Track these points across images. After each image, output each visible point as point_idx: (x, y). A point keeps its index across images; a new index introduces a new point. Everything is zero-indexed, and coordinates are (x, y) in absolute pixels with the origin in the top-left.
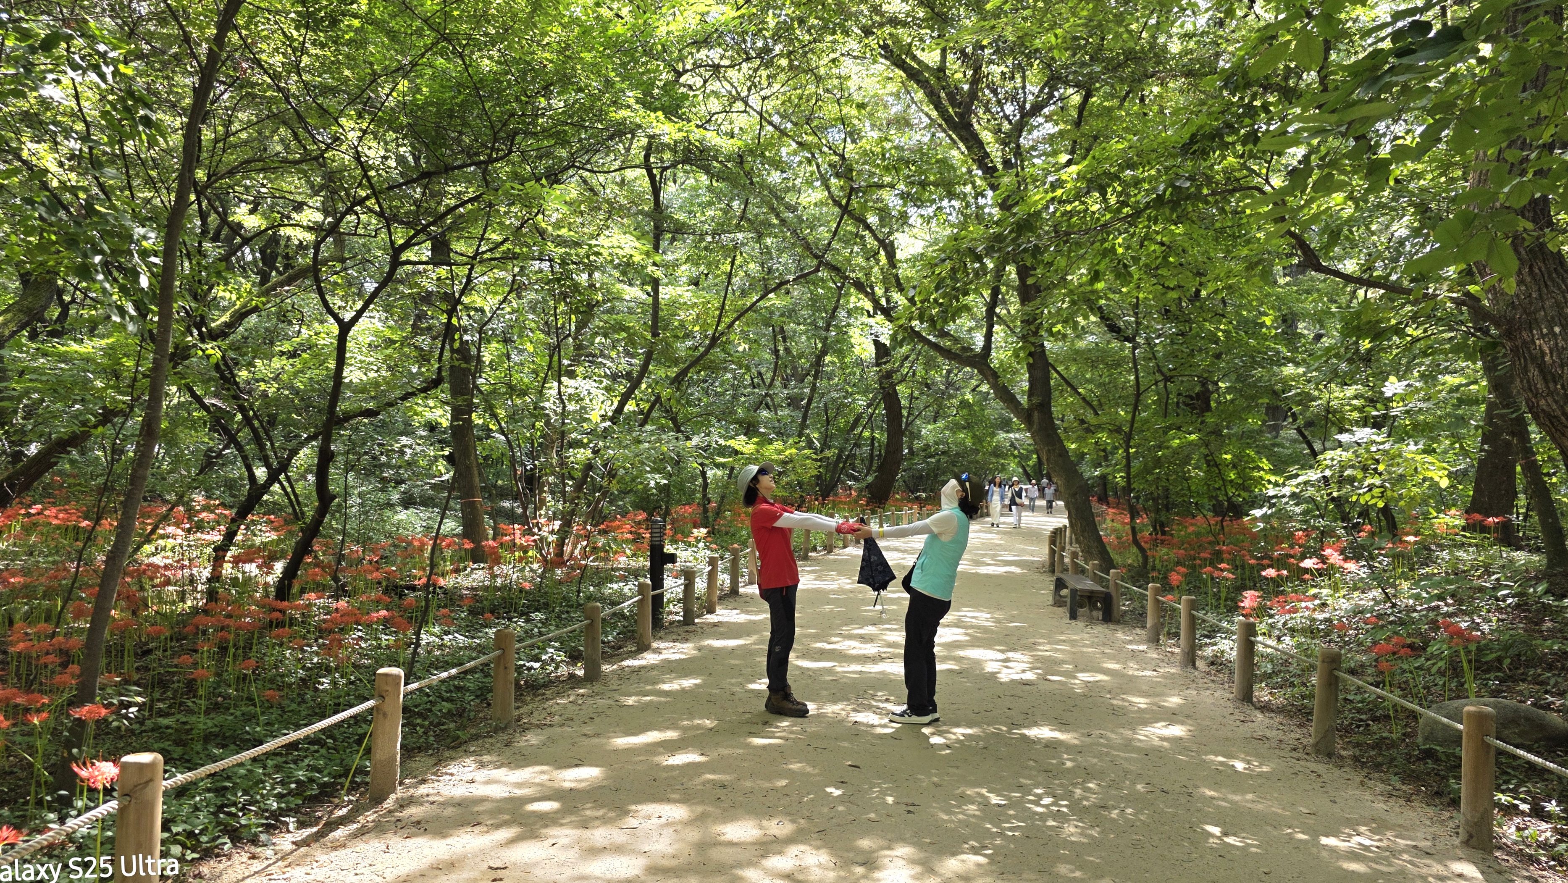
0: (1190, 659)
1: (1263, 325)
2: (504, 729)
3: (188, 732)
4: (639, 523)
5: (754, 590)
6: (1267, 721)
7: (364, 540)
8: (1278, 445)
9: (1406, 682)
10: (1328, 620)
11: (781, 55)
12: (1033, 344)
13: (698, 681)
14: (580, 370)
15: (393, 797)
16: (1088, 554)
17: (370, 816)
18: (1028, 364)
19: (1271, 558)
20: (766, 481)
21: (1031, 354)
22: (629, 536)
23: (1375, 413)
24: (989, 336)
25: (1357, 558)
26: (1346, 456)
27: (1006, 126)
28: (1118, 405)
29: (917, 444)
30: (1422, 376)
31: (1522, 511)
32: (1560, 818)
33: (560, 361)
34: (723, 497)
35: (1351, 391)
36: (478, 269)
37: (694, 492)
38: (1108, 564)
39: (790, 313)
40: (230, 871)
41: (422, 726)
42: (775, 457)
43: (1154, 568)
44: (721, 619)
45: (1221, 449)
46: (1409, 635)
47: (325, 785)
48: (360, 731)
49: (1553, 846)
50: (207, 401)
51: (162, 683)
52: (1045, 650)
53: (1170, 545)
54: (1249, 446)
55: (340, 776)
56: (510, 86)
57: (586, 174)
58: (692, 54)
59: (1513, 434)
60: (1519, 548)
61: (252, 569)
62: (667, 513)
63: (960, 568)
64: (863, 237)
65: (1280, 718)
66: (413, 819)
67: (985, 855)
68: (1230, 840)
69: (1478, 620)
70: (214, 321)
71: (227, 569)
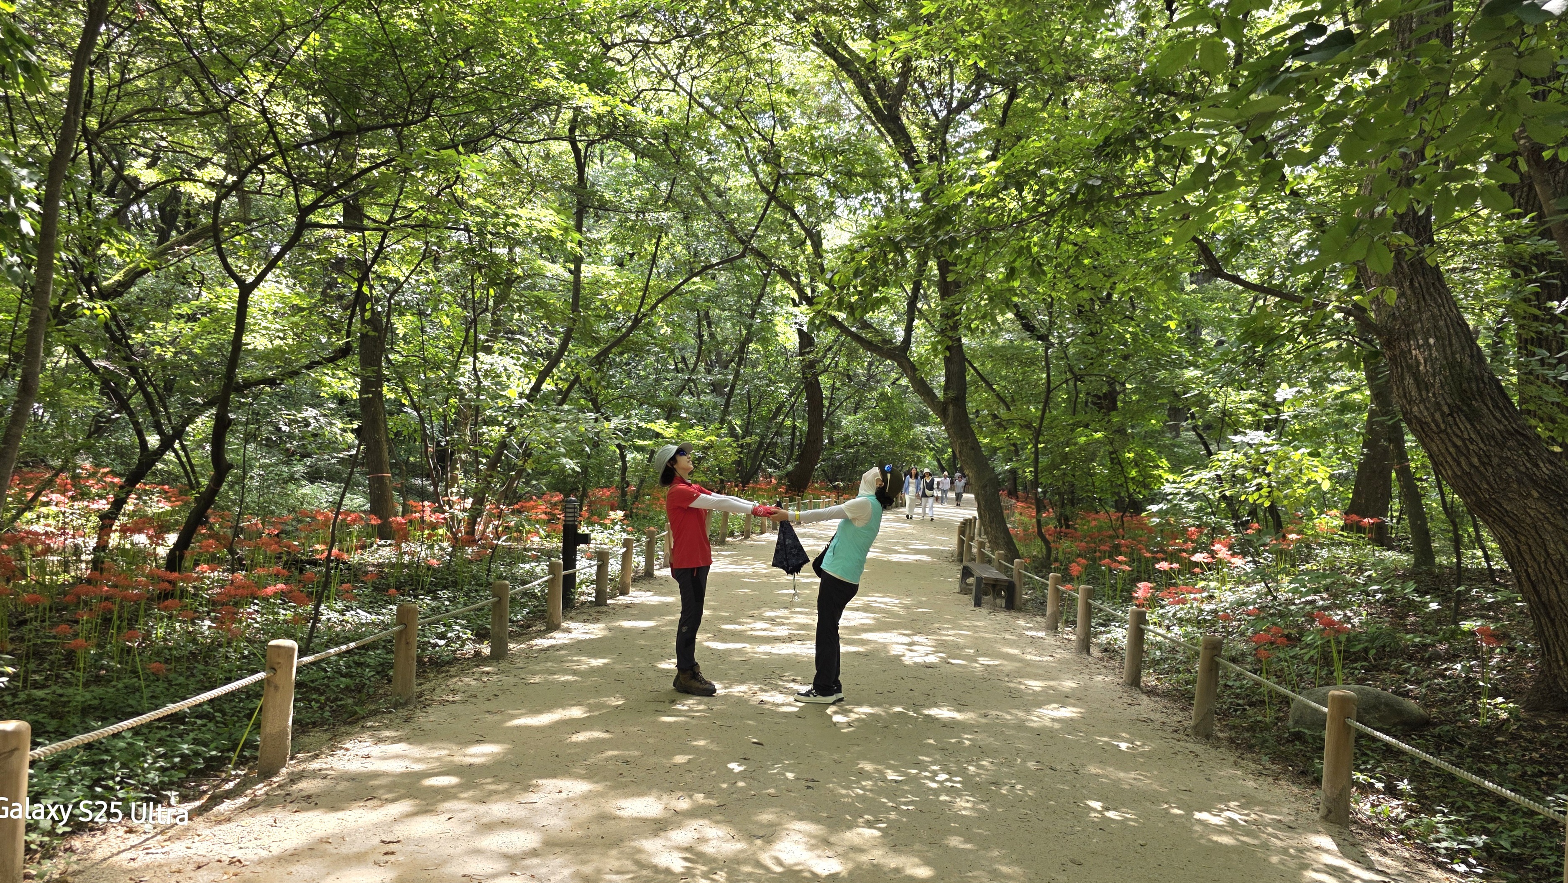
0: (1085, 646)
1: (1168, 329)
2: (404, 705)
3: (65, 704)
4: (555, 504)
5: (667, 572)
6: (1152, 704)
7: (264, 512)
8: (1180, 446)
9: (1282, 670)
10: (1215, 612)
11: (712, 36)
12: (951, 338)
13: (606, 661)
14: (496, 346)
15: (284, 771)
16: (995, 546)
17: (261, 789)
18: (946, 358)
19: (1165, 552)
20: (685, 462)
21: (948, 348)
22: (543, 516)
23: (1267, 417)
24: (909, 330)
25: (1244, 554)
26: (1239, 457)
27: (933, 122)
28: (1029, 402)
29: (837, 435)
30: (1312, 384)
31: (1395, 514)
32: (1410, 796)
33: (476, 336)
34: (642, 481)
35: (1245, 395)
36: (393, 236)
37: (613, 475)
38: (1012, 553)
39: (714, 298)
40: (104, 844)
41: (317, 701)
42: (695, 442)
43: (1056, 560)
44: (636, 601)
45: (1124, 447)
46: (1287, 627)
47: (213, 758)
48: (252, 706)
49: (1403, 821)
50: (95, 363)
51: (38, 654)
52: (950, 635)
53: (1074, 538)
54: (1150, 445)
55: (228, 751)
56: (428, 47)
57: (509, 145)
58: (621, 27)
59: (1390, 440)
60: (1390, 548)
61: (141, 539)
62: (585, 494)
63: (870, 555)
64: (790, 225)
65: (1165, 702)
66: (304, 794)
67: (879, 829)
68: (1111, 814)
69: (1349, 614)
70: (106, 279)
71: (114, 539)
